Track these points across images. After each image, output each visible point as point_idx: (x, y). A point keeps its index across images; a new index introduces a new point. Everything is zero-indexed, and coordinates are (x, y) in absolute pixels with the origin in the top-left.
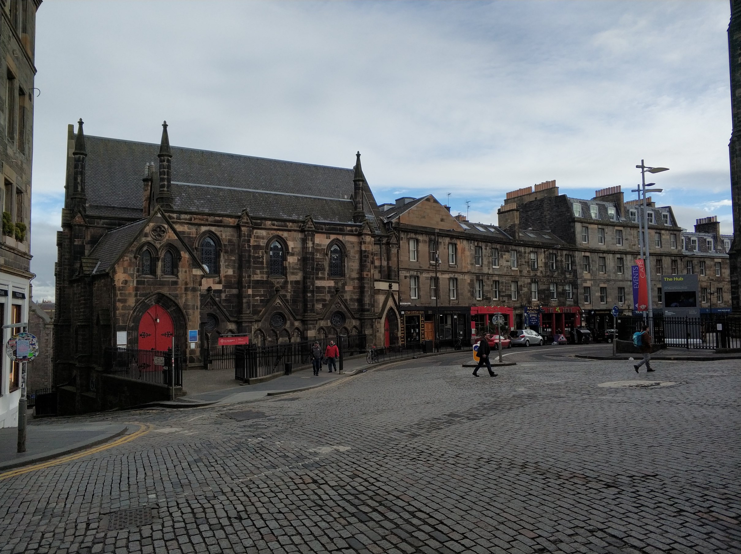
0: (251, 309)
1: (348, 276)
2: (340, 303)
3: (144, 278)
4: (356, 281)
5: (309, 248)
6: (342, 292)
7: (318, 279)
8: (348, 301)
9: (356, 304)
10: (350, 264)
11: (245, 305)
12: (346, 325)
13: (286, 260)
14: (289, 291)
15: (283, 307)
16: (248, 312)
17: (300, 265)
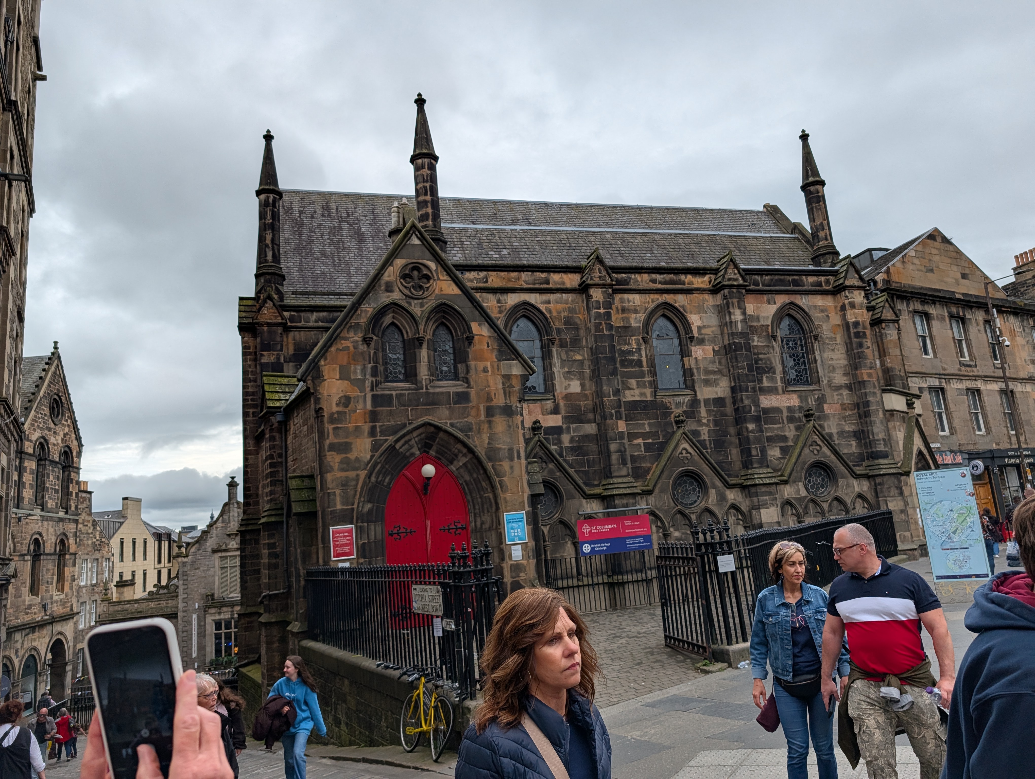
0: (629, 465)
1: (825, 382)
2: (819, 442)
3: (390, 389)
4: (845, 392)
5: (736, 322)
6: (819, 418)
7: (763, 391)
8: (835, 437)
9: (854, 443)
10: (825, 355)
11: (614, 458)
12: (839, 494)
13: (689, 355)
14: (705, 421)
15: (696, 457)
16: (624, 472)
17: (720, 363)
